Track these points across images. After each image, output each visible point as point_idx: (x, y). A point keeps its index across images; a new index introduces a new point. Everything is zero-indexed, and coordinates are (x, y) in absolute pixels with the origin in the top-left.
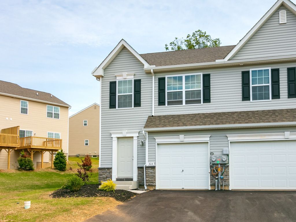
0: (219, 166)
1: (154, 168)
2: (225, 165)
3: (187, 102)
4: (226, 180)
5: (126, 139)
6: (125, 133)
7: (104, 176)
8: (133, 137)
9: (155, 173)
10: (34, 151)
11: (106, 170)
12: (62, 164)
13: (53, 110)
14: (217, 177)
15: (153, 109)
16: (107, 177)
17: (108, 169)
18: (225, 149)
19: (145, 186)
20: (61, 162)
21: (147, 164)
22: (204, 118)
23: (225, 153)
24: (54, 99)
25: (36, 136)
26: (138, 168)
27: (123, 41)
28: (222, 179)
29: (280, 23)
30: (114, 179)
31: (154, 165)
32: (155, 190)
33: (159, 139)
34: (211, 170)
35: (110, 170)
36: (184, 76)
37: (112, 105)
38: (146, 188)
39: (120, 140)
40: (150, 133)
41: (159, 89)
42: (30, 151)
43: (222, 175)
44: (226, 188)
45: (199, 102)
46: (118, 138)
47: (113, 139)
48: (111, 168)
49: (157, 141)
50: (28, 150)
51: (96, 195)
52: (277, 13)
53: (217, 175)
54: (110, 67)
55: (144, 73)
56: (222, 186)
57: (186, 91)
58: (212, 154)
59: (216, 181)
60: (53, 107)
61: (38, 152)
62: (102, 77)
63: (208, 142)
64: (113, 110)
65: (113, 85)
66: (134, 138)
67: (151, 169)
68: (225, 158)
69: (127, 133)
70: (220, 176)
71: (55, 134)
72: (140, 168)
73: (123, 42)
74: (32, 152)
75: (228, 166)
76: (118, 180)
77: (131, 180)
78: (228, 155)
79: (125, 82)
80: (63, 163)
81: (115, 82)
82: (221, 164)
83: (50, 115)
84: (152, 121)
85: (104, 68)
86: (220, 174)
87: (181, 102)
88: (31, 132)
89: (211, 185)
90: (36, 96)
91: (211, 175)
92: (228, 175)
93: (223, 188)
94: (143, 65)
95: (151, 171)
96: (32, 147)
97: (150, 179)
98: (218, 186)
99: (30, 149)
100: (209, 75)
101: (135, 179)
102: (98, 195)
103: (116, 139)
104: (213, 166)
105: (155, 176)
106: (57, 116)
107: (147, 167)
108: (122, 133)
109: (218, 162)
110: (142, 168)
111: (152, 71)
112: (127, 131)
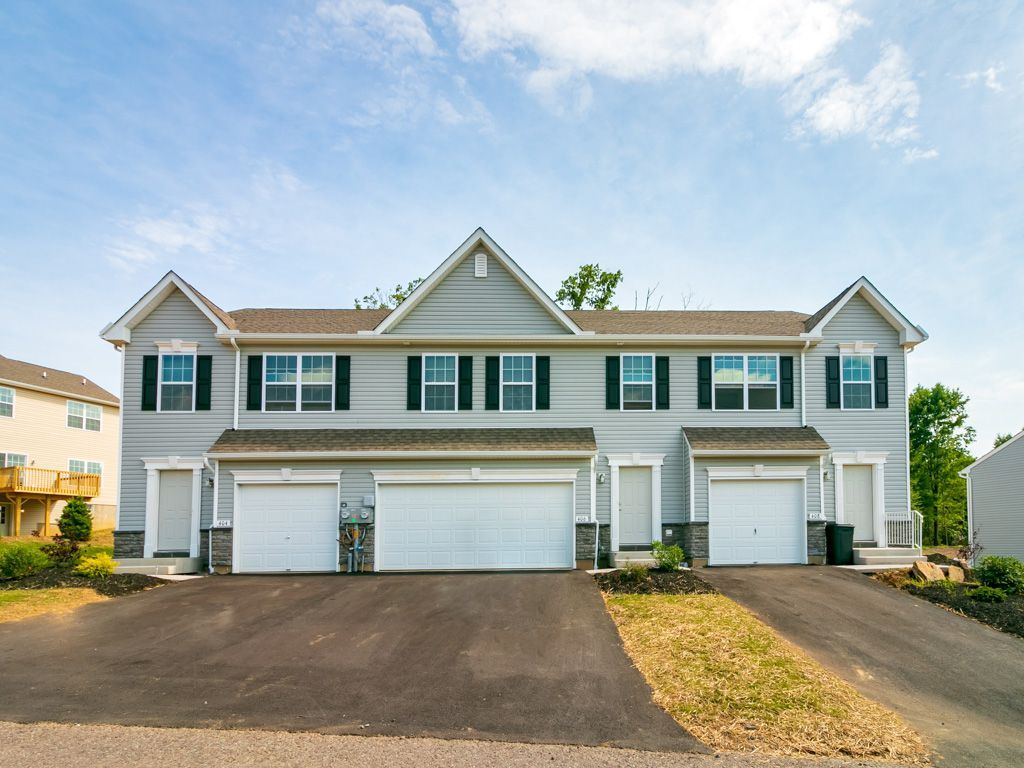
0: (357, 527)
1: (229, 531)
2: (367, 527)
3: (305, 407)
4: (368, 553)
5: (178, 475)
6: (174, 462)
7: (127, 548)
8: (191, 470)
9: (231, 541)
10: (23, 500)
11: (132, 536)
12: (78, 527)
13: (86, 412)
14: (351, 549)
15: (236, 416)
16: (132, 551)
17: (135, 533)
18: (367, 496)
19: (210, 567)
20: (77, 522)
21: (216, 524)
22: (333, 438)
23: (366, 504)
24: (91, 387)
25: (35, 466)
26: (202, 531)
27: (171, 274)
28: (361, 551)
29: (476, 275)
30: (148, 553)
31: (229, 525)
32: (230, 574)
33: (241, 476)
34: (341, 535)
35: (141, 535)
36: (299, 356)
37: (148, 404)
38: (212, 570)
39: (164, 475)
40: (222, 462)
41: (250, 378)
42: (14, 500)
43: (361, 544)
44: (370, 569)
45: (327, 407)
46: (161, 471)
47: (149, 473)
48: (143, 532)
49: (236, 478)
50: (8, 497)
51: (58, 584)
52: (471, 257)
53: (352, 544)
54: (144, 326)
55: (220, 344)
56: (359, 564)
57: (303, 386)
58: (343, 505)
59: (350, 555)
60: (85, 404)
61: (36, 501)
62: (127, 344)
63: (336, 484)
64: (149, 414)
65: (150, 362)
66: (194, 473)
67: (222, 532)
68: (366, 513)
69: (179, 461)
70: (356, 546)
71: (89, 464)
72: (204, 532)
73: (171, 278)
74: (19, 500)
75: (373, 528)
76: (156, 555)
77: (186, 555)
78: (373, 508)
79: (178, 358)
80: (81, 524)
81: (156, 358)
82: (359, 524)
83: (75, 422)
84: (230, 438)
85: (132, 327)
86: (357, 542)
87: (292, 407)
88: (23, 458)
89: (341, 563)
90: (40, 378)
91: (341, 544)
92: (371, 544)
93: (362, 569)
94: (216, 328)
95: (223, 537)
96: (16, 491)
97: (221, 554)
98: (353, 563)
99: (11, 493)
100: (347, 359)
101: (195, 553)
102: (64, 584)
103: (156, 474)
104: (346, 529)
105: (230, 548)
106: (94, 425)
107: (214, 530)
108: (167, 461)
109: (354, 521)
110: (207, 531)
111: (233, 341)
112: (178, 457)
